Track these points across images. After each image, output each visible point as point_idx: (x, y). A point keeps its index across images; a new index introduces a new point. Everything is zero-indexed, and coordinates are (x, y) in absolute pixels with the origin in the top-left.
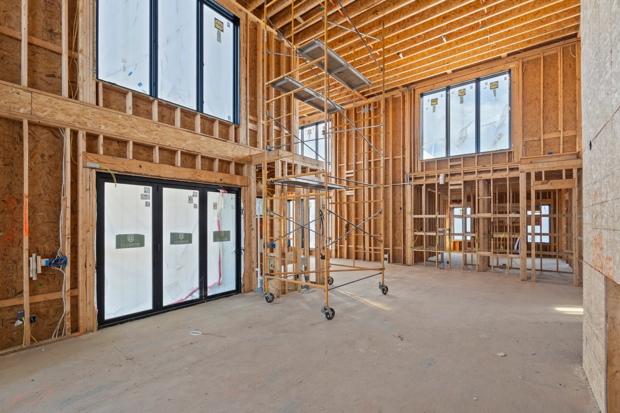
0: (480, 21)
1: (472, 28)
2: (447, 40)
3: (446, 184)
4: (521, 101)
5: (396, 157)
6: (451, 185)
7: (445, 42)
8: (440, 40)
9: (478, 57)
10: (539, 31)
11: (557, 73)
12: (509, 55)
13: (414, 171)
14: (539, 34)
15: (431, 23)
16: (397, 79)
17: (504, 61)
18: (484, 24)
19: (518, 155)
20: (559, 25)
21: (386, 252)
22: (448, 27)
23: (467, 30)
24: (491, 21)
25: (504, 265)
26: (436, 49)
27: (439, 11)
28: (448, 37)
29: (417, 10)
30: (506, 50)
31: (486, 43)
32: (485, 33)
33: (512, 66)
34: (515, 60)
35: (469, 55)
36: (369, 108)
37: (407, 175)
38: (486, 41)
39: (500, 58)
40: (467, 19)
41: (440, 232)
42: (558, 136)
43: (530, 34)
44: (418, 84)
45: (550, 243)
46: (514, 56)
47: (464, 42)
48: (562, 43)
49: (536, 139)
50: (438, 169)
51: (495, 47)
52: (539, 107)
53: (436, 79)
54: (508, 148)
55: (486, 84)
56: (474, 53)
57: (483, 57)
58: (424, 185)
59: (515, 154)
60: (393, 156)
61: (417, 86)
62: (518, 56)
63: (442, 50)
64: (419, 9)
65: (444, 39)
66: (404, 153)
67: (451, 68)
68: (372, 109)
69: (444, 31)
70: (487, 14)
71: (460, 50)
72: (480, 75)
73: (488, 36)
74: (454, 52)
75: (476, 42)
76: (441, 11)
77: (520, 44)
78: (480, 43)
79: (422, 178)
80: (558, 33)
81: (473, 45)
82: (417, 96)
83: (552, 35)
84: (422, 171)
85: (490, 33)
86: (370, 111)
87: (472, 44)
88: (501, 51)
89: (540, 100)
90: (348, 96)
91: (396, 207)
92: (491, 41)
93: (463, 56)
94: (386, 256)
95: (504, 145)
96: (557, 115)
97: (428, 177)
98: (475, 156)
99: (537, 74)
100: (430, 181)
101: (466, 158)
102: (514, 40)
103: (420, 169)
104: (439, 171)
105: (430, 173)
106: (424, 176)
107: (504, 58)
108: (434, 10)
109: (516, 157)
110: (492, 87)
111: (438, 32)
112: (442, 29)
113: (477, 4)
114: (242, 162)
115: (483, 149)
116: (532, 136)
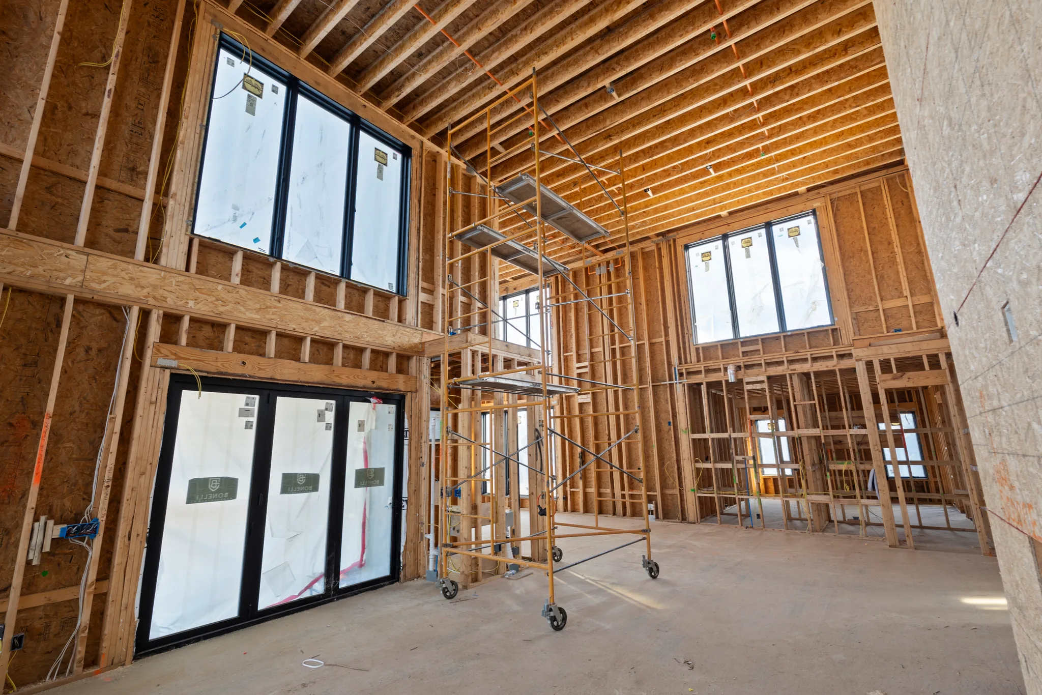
0: (760, 146)
1: (750, 155)
2: (715, 172)
3: (740, 382)
4: (838, 253)
5: (654, 341)
6: (748, 383)
7: (713, 174)
8: (705, 172)
9: (764, 193)
10: (848, 158)
11: (884, 213)
12: (809, 190)
13: (686, 363)
14: (848, 161)
15: (690, 150)
16: (647, 225)
17: (804, 198)
18: (766, 149)
19: (847, 335)
20: (874, 149)
21: (650, 499)
22: (716, 154)
23: (743, 158)
24: (777, 145)
25: (856, 519)
26: (701, 183)
27: (699, 134)
28: (717, 167)
29: (668, 134)
30: (803, 183)
31: (773, 174)
32: (770, 161)
33: (816, 205)
34: (818, 196)
35: (750, 191)
36: (608, 266)
37: (675, 369)
38: (772, 172)
39: (796, 194)
40: (741, 144)
41: (738, 462)
42: (903, 304)
43: (835, 162)
44: (679, 232)
45: (927, 477)
46: (817, 191)
47: (741, 174)
48: (884, 172)
49: (871, 308)
50: (723, 358)
51: (787, 179)
52: (868, 261)
53: (705, 224)
54: (829, 323)
55: (781, 230)
56: (758, 187)
57: (771, 193)
58: (705, 384)
59: (843, 332)
60: (649, 339)
61: (678, 234)
62: (823, 190)
63: (710, 185)
64: (670, 133)
65: (711, 170)
66: (667, 334)
67: (726, 209)
68: (612, 269)
69: (710, 160)
70: (769, 137)
71: (735, 184)
72: (771, 217)
73: (775, 166)
74: (728, 187)
75: (758, 174)
77: (822, 175)
78: (765, 175)
79: (699, 372)
80: (874, 160)
81: (754, 178)
82: (680, 249)
83: (867, 163)
84: (699, 361)
85: (777, 161)
86: (608, 271)
88: (797, 185)
89: (867, 251)
90: (574, 250)
91: (662, 421)
92: (779, 172)
93: (742, 193)
94: (652, 507)
95: (822, 318)
96: (898, 273)
97: (708, 371)
98: (780, 337)
99: (856, 216)
100: (713, 377)
101: (766, 340)
102: (813, 169)
103: (694, 359)
104: (726, 361)
105: (712, 364)
106: (702, 369)
107: (803, 194)
108: (692, 133)
109: (844, 338)
110: (791, 234)
111: (701, 161)
112: (707, 158)
113: (753, 125)
114: (409, 354)
115: (791, 325)
116: (864, 304)
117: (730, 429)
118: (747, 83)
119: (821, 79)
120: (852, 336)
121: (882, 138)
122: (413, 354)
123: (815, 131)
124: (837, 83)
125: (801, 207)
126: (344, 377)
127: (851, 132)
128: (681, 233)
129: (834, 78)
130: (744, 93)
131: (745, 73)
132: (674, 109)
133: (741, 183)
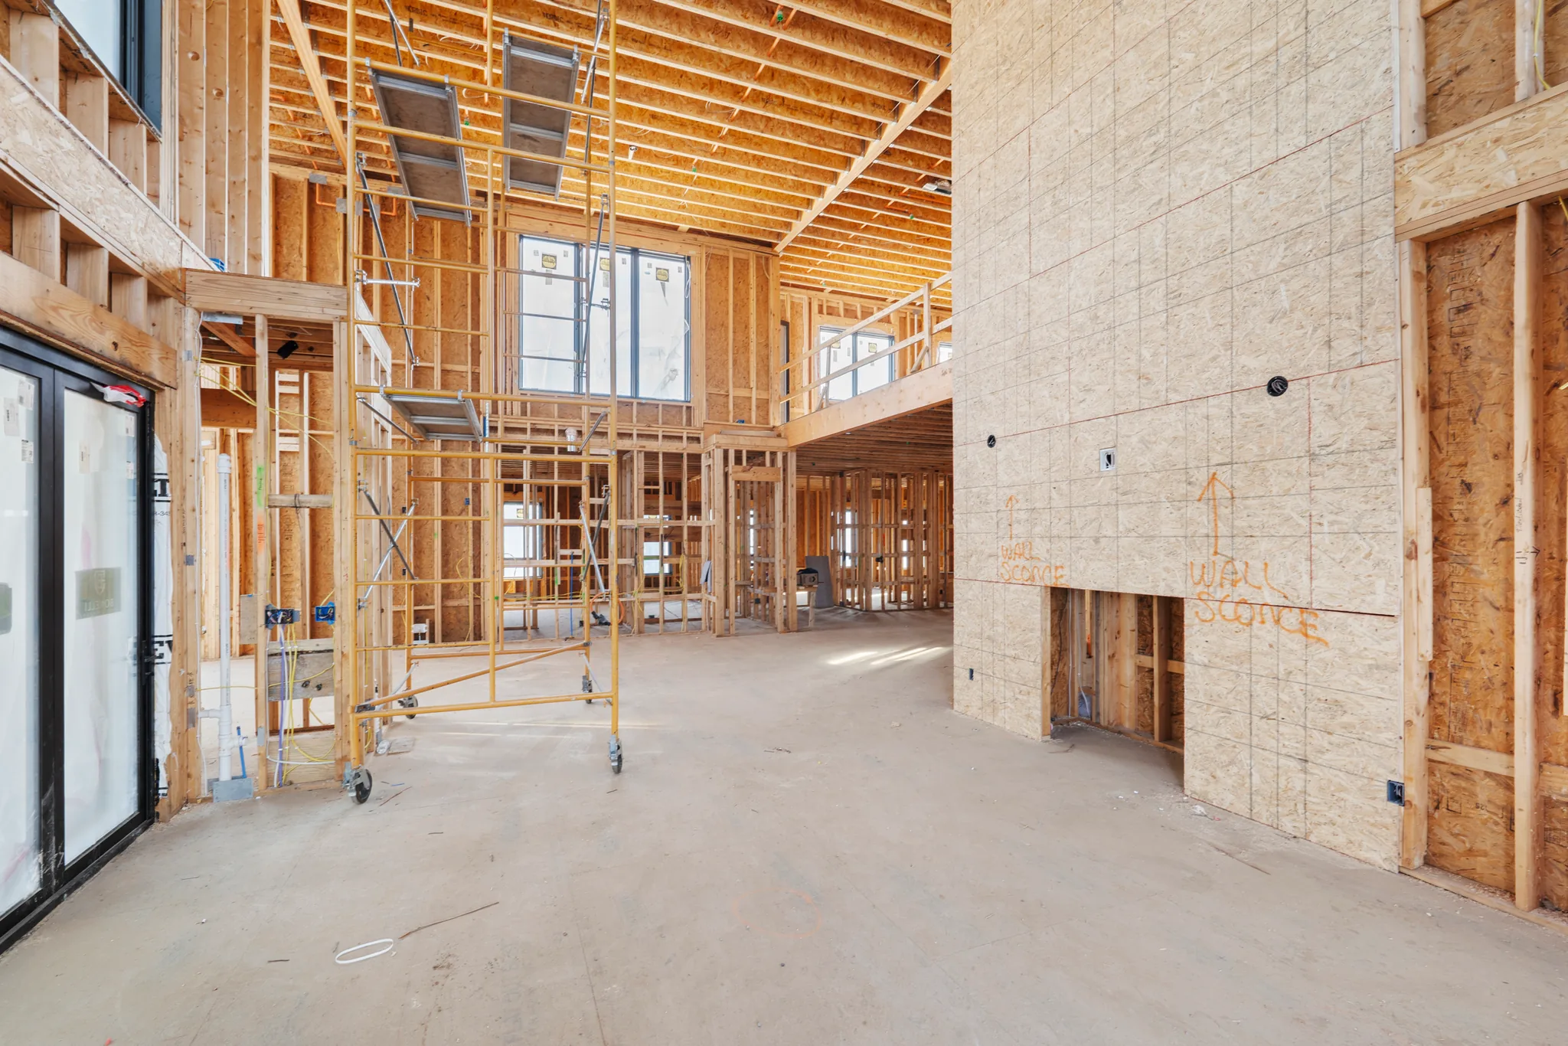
0: (696, 158)
1: (677, 161)
2: (635, 157)
4: (704, 320)
5: (449, 367)
7: (630, 159)
8: (621, 150)
9: (647, 210)
10: (745, 218)
11: (747, 293)
12: (691, 231)
13: (504, 413)
14: (743, 221)
16: (478, 172)
17: (683, 238)
18: (699, 166)
19: (700, 416)
20: (766, 221)
22: (652, 138)
23: (669, 159)
24: (716, 169)
25: (652, 617)
27: (658, 102)
28: (639, 153)
29: (630, 75)
30: (691, 220)
31: (678, 195)
32: (688, 180)
33: (692, 252)
34: (695, 243)
35: (640, 200)
36: (365, 205)
37: (484, 418)
38: (679, 193)
39: (675, 228)
40: (684, 145)
41: (563, 557)
42: (748, 395)
43: (732, 215)
44: (515, 205)
46: (695, 236)
47: (652, 175)
48: (756, 247)
49: (722, 392)
50: (560, 417)
51: (683, 207)
52: (727, 339)
53: (558, 212)
55: (650, 266)
56: (650, 201)
57: (655, 214)
58: (529, 448)
59: (697, 412)
60: (444, 360)
61: (511, 207)
62: (700, 238)
64: (636, 77)
65: (631, 153)
66: (476, 361)
68: (374, 214)
69: (638, 138)
70: (713, 155)
72: (642, 244)
73: (688, 188)
75: (666, 186)
76: (662, 105)
77: (711, 223)
78: (670, 191)
79: (523, 430)
80: (758, 231)
81: (656, 188)
82: (511, 232)
83: (751, 231)
84: (524, 414)
87: (656, 185)
88: (684, 220)
89: (727, 328)
90: (309, 144)
91: (451, 498)
92: (686, 197)
94: (423, 628)
95: (676, 392)
96: (748, 361)
97: (536, 431)
98: (632, 403)
99: (724, 284)
100: (542, 441)
103: (517, 409)
104: (564, 421)
105: (542, 423)
106: (528, 426)
107: (681, 232)
108: (650, 94)
109: (697, 418)
110: (659, 277)
111: (628, 132)
112: (636, 134)
113: (711, 132)
114: (164, 288)
115: (644, 392)
116: (717, 386)
117: (557, 514)
118: (751, 86)
119: (798, 130)
120: (704, 418)
121: (782, 216)
122: (169, 292)
123: (748, 176)
124: (805, 145)
125: (676, 247)
126: (66, 314)
127: (768, 195)
128: (517, 209)
129: (805, 137)
130: (737, 92)
131: (760, 75)
132: (664, 52)
133: (640, 186)
